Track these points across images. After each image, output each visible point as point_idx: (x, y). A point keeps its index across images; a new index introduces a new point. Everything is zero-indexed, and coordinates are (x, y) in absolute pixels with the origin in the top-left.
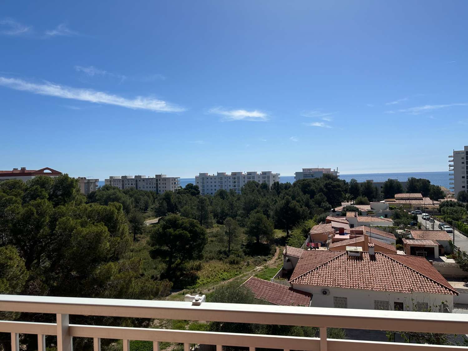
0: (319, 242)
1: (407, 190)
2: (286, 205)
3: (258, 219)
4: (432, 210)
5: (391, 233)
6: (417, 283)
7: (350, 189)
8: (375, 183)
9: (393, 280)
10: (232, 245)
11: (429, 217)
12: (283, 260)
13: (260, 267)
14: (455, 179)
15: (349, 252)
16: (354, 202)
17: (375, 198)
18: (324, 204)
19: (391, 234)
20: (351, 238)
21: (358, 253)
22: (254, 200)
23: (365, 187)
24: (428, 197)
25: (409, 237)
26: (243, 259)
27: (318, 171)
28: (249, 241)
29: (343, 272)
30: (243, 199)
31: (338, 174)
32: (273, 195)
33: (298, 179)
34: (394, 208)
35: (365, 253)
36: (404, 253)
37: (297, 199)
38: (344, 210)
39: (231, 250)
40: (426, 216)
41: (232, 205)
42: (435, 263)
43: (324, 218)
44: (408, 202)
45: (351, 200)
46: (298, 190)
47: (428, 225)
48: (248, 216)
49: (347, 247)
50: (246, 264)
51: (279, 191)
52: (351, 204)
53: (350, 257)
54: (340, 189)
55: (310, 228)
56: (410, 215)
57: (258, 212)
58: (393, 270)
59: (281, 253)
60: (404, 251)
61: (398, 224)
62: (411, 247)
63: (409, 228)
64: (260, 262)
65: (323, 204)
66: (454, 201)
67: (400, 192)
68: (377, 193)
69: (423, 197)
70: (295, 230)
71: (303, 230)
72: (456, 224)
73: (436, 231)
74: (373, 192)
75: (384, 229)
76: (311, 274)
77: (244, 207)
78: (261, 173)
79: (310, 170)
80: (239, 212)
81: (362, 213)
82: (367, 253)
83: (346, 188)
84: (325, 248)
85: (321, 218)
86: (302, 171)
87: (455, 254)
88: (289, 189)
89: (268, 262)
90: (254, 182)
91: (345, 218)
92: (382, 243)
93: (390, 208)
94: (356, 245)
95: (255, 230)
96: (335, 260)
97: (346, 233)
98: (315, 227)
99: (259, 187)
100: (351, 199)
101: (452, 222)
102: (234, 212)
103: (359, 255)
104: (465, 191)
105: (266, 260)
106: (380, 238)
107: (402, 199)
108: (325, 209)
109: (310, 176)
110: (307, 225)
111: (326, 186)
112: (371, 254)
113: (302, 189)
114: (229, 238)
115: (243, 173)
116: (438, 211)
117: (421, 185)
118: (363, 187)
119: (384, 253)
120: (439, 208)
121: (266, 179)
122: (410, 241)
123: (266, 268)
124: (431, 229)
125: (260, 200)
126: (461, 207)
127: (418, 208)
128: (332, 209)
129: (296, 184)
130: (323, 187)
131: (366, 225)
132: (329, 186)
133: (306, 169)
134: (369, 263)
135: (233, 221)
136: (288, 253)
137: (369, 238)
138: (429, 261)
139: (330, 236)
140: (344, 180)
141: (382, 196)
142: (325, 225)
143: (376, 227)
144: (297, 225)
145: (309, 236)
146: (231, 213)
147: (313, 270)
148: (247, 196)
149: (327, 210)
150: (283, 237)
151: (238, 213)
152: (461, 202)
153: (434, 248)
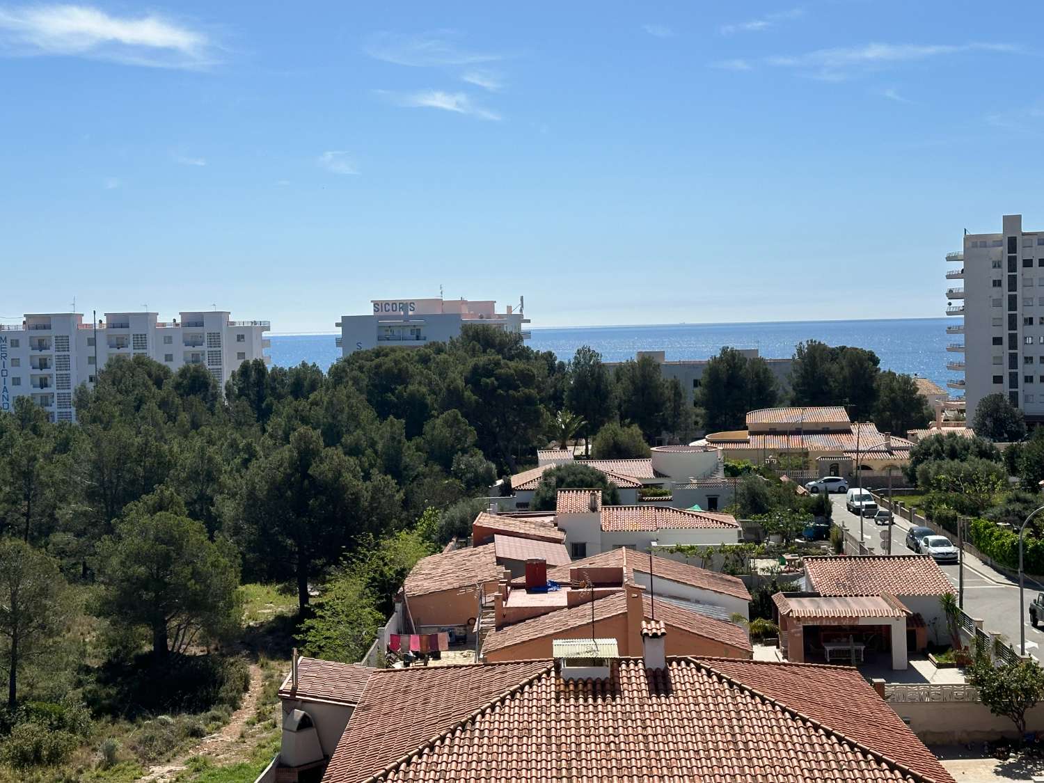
0: (443, 631)
1: (792, 394)
2: (296, 470)
3: (163, 542)
4: (884, 474)
5: (733, 573)
6: (827, 775)
7: (571, 390)
8: (672, 366)
9: (737, 771)
10: (29, 671)
11: (873, 503)
12: (280, 726)
13: (167, 768)
14: (967, 350)
15: (563, 666)
16: (590, 446)
17: (672, 429)
18: (464, 458)
19: (729, 577)
20: (573, 603)
21: (602, 665)
22: (143, 451)
23: (633, 382)
24: (871, 421)
25: (798, 588)
26: (84, 735)
27: (440, 313)
28: (114, 650)
29: (539, 752)
30: (87, 445)
31: (524, 327)
32: (239, 425)
33: (355, 349)
34: (743, 469)
35: (628, 665)
36: (780, 656)
37: (347, 439)
38: (546, 485)
39: (25, 698)
40: (862, 498)
41: (27, 475)
42: (892, 688)
43: (463, 521)
44: (795, 442)
45: (578, 436)
46: (353, 401)
47: (869, 537)
48: (110, 530)
49: (555, 642)
50: (98, 757)
51: (264, 405)
52: (576, 458)
53: (567, 684)
54: (533, 392)
55: (404, 570)
56: (804, 498)
57: (160, 507)
58: (737, 729)
59: (271, 692)
60: (778, 647)
61: (757, 534)
62: (804, 627)
63: (798, 550)
64: (169, 744)
65: (461, 461)
66: (963, 435)
67: (767, 401)
68: (677, 412)
69: (852, 422)
70: (338, 585)
71: (374, 579)
72: (969, 529)
73: (899, 557)
74: (664, 403)
75: (705, 558)
76: (406, 773)
77: (89, 486)
78: (179, 321)
79: (404, 305)
80: (65, 512)
81: (619, 492)
82: (636, 664)
83: (555, 386)
84: (465, 653)
85: (451, 524)
86: (372, 313)
87: (966, 648)
88: (312, 397)
89: (207, 740)
90: (140, 362)
91: (552, 518)
92: (693, 617)
93: (727, 469)
94: (592, 630)
95: (147, 596)
96: (507, 702)
97: (554, 584)
98: (426, 564)
99: (168, 385)
100: (577, 432)
101: (956, 518)
102: (38, 510)
103: (604, 673)
104: (1002, 396)
105: (196, 733)
106: (690, 597)
107: (773, 431)
108: (468, 484)
109: (408, 333)
110: (389, 555)
111: (474, 378)
112: (654, 667)
113: (370, 393)
114: (10, 641)
115: (88, 320)
116: (907, 480)
117: (846, 372)
118: (625, 381)
119: (703, 659)
120: (908, 464)
121: (204, 348)
122: (801, 604)
123: (197, 770)
124: (879, 551)
125: (171, 451)
126: (988, 462)
127: (835, 469)
128: (499, 482)
129: (344, 371)
130: (460, 383)
131: (637, 543)
132: (488, 377)
133: (387, 303)
134: (646, 706)
135: (35, 556)
136: (304, 687)
137: (646, 599)
138: (871, 682)
139: (489, 599)
140: (550, 354)
141: (698, 419)
142: (467, 551)
143: (672, 552)
144: (346, 558)
145: (398, 606)
146: (24, 515)
147: (411, 757)
148: (105, 429)
149: (477, 484)
150: (280, 618)
151: (58, 514)
152: (987, 442)
153: (888, 628)
